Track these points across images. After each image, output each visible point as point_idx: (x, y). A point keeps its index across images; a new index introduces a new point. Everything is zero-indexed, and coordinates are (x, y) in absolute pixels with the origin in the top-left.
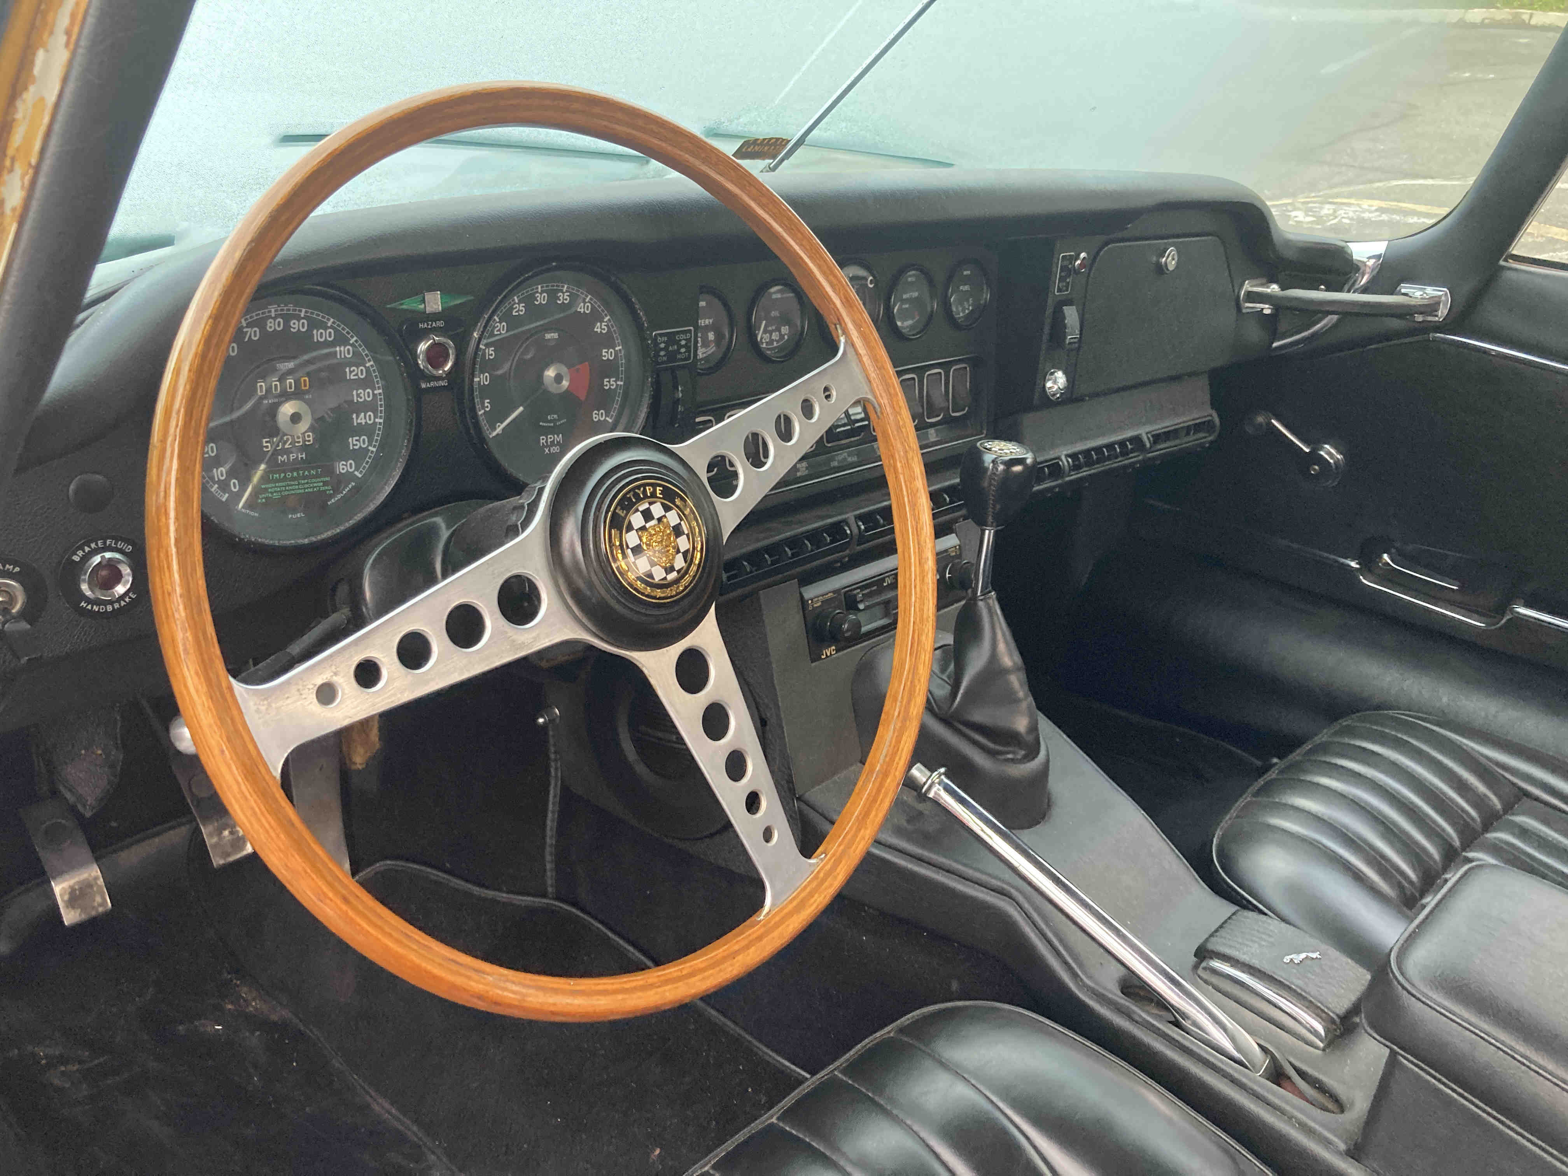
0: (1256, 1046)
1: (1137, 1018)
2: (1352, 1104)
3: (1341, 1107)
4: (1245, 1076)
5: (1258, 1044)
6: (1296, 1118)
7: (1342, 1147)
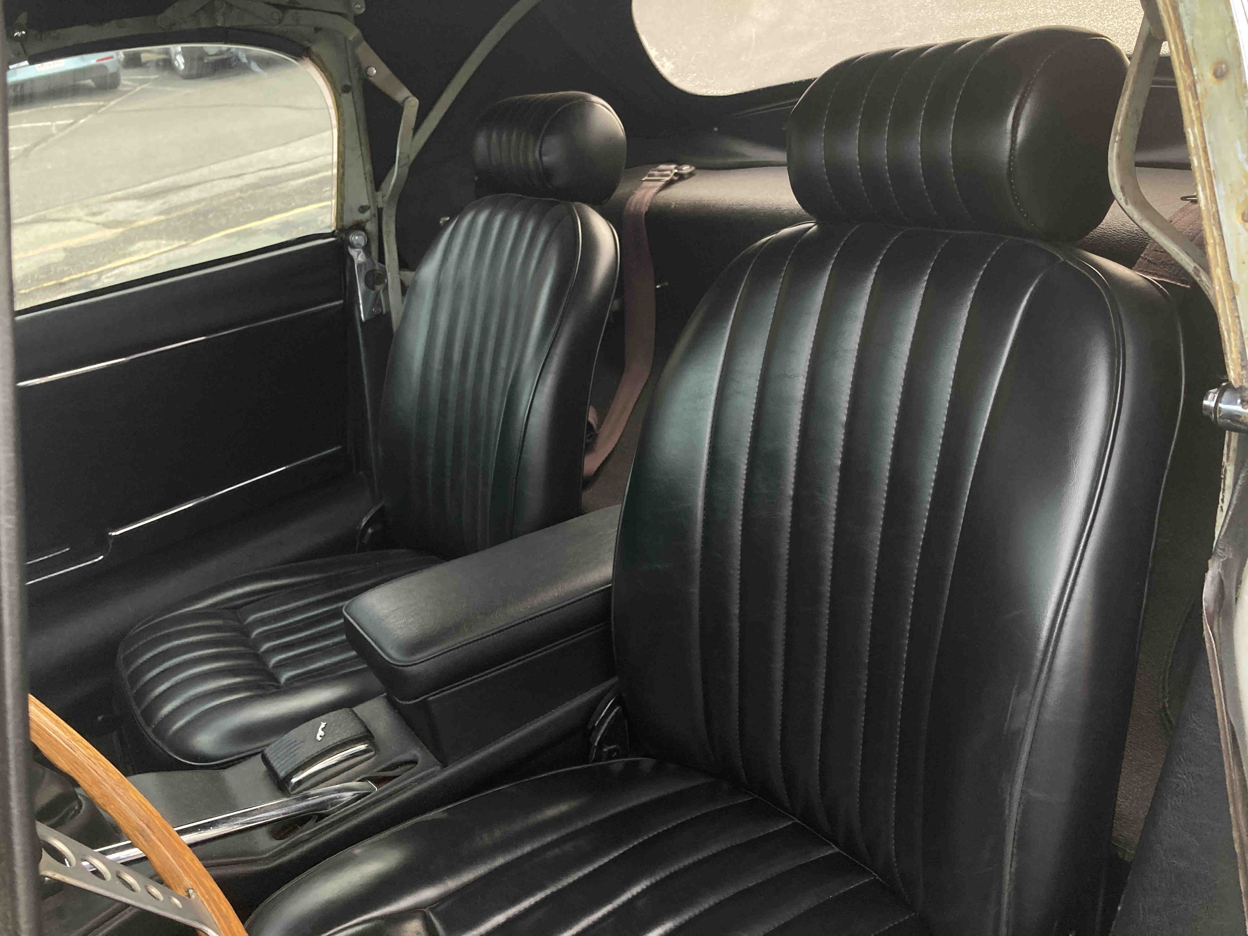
0: (358, 783)
1: (308, 837)
2: (415, 755)
3: (414, 762)
4: (374, 796)
5: (359, 781)
6: (412, 782)
7: (438, 768)
